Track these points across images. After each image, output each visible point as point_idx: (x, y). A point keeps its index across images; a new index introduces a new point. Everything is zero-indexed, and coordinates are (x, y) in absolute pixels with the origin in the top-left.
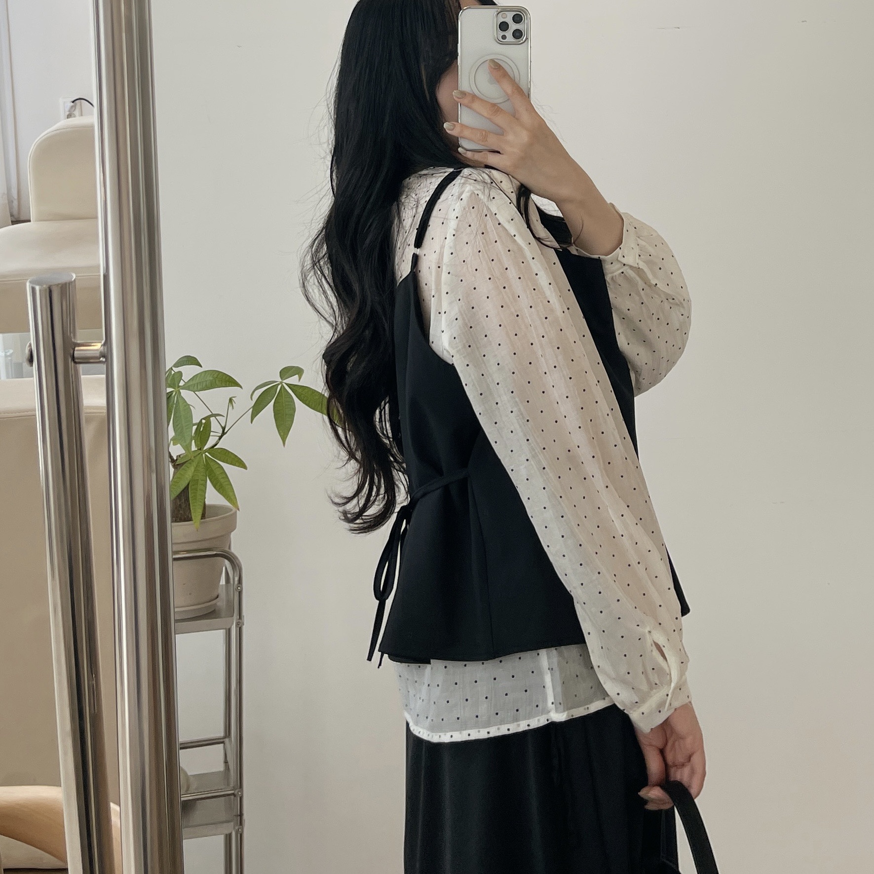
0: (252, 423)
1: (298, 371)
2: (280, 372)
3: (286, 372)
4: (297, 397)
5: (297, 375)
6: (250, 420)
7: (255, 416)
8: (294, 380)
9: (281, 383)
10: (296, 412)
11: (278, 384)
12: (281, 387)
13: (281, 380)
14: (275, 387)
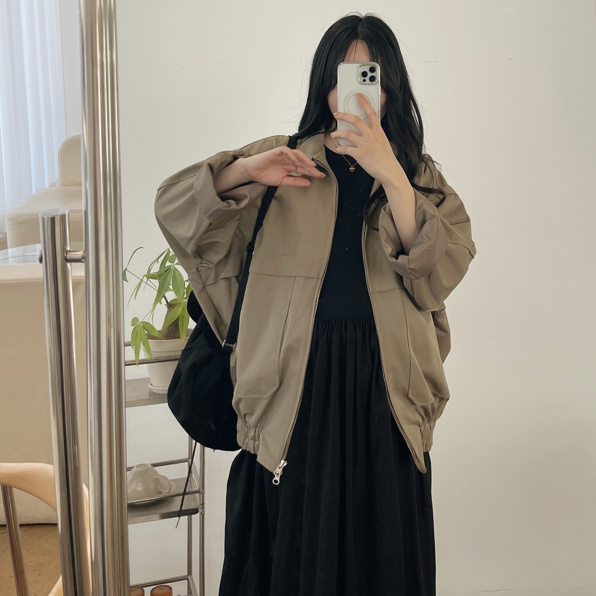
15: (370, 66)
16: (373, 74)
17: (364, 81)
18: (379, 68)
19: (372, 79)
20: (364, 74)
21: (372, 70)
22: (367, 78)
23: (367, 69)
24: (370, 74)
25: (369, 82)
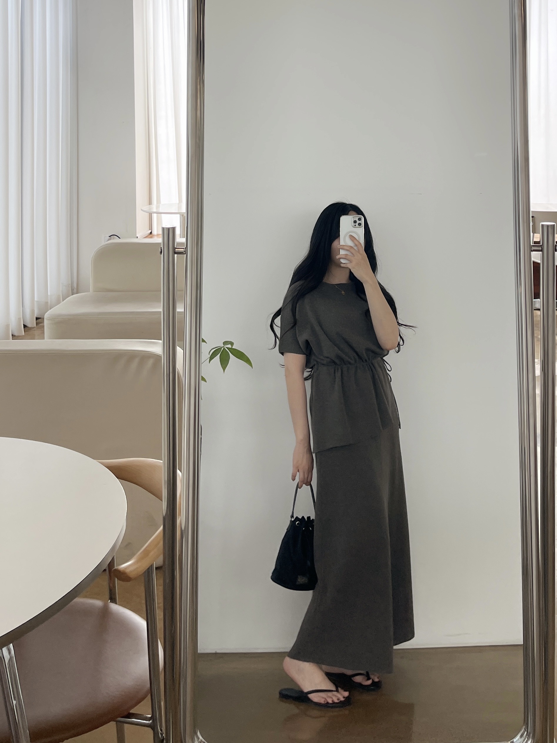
0: (209, 363)
1: (232, 344)
2: (223, 343)
3: (225, 343)
4: (231, 353)
5: (230, 345)
6: (209, 362)
7: (212, 360)
8: (229, 346)
9: (224, 347)
10: (230, 360)
11: (222, 347)
12: (223, 349)
13: (223, 345)
14: (221, 348)
15: (359, 218)
16: (360, 222)
17: (355, 225)
18: (363, 218)
19: (360, 224)
20: (355, 222)
21: (360, 219)
22: (357, 224)
23: (357, 220)
24: (358, 222)
25: (358, 226)
